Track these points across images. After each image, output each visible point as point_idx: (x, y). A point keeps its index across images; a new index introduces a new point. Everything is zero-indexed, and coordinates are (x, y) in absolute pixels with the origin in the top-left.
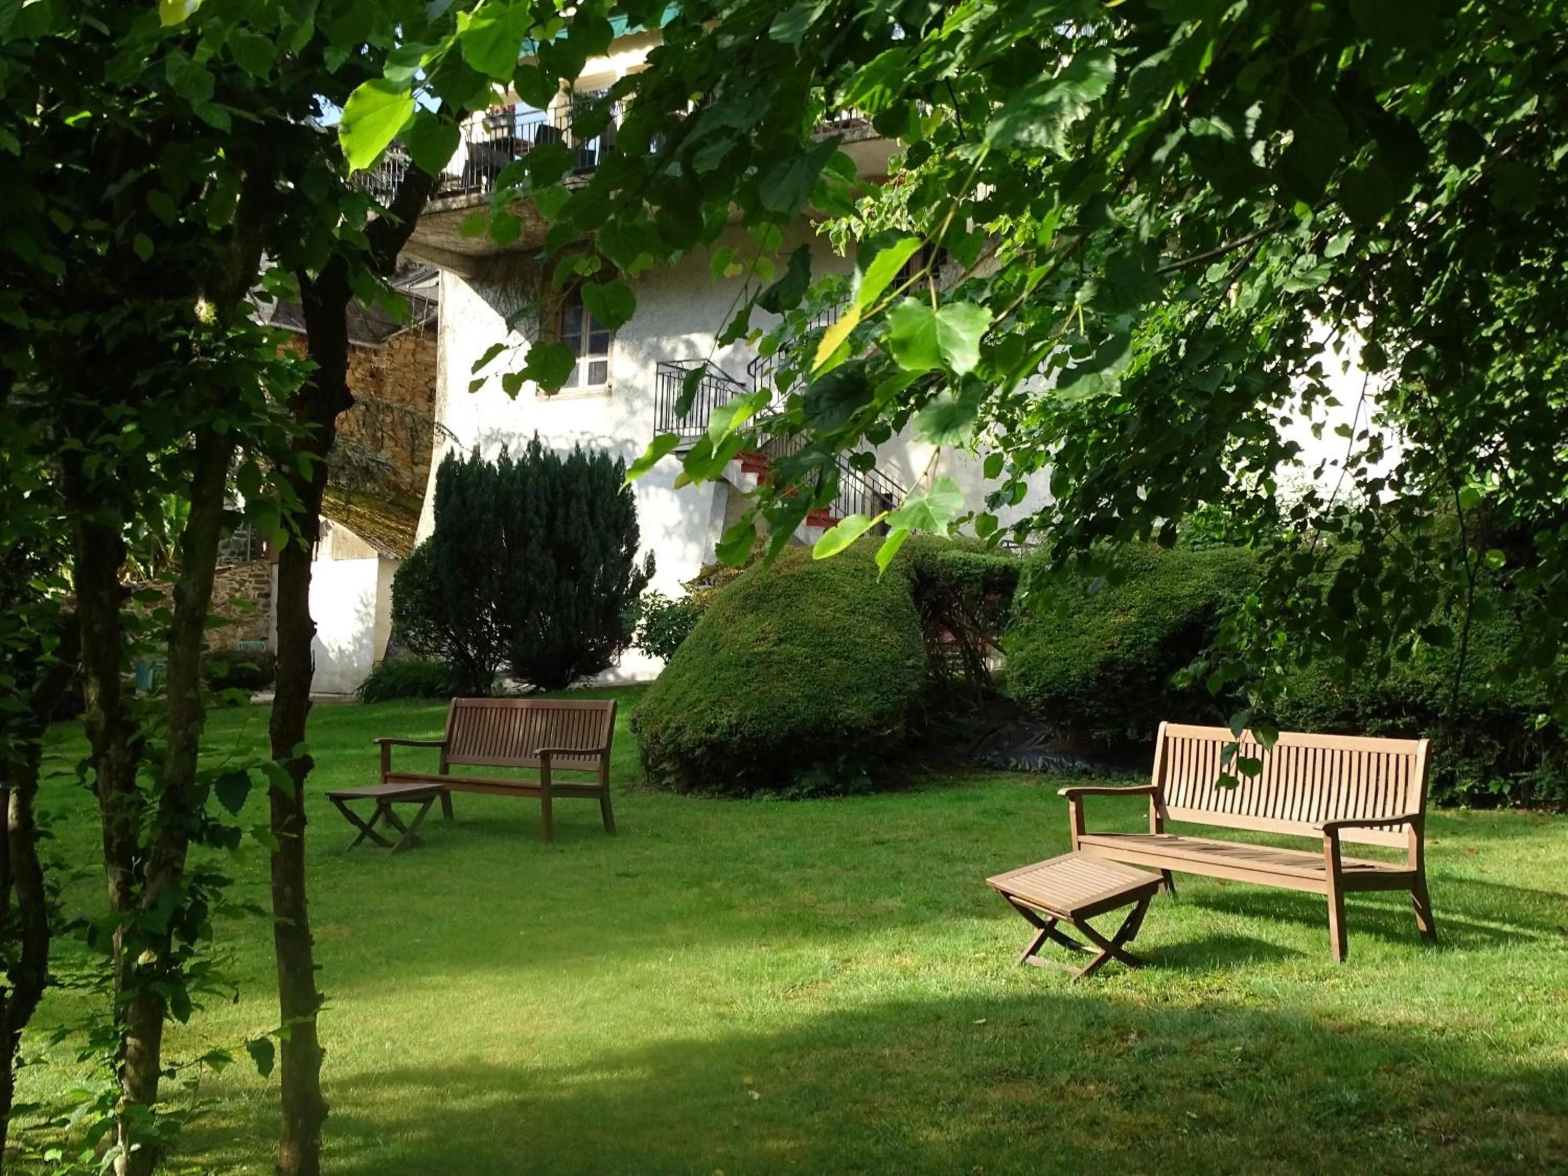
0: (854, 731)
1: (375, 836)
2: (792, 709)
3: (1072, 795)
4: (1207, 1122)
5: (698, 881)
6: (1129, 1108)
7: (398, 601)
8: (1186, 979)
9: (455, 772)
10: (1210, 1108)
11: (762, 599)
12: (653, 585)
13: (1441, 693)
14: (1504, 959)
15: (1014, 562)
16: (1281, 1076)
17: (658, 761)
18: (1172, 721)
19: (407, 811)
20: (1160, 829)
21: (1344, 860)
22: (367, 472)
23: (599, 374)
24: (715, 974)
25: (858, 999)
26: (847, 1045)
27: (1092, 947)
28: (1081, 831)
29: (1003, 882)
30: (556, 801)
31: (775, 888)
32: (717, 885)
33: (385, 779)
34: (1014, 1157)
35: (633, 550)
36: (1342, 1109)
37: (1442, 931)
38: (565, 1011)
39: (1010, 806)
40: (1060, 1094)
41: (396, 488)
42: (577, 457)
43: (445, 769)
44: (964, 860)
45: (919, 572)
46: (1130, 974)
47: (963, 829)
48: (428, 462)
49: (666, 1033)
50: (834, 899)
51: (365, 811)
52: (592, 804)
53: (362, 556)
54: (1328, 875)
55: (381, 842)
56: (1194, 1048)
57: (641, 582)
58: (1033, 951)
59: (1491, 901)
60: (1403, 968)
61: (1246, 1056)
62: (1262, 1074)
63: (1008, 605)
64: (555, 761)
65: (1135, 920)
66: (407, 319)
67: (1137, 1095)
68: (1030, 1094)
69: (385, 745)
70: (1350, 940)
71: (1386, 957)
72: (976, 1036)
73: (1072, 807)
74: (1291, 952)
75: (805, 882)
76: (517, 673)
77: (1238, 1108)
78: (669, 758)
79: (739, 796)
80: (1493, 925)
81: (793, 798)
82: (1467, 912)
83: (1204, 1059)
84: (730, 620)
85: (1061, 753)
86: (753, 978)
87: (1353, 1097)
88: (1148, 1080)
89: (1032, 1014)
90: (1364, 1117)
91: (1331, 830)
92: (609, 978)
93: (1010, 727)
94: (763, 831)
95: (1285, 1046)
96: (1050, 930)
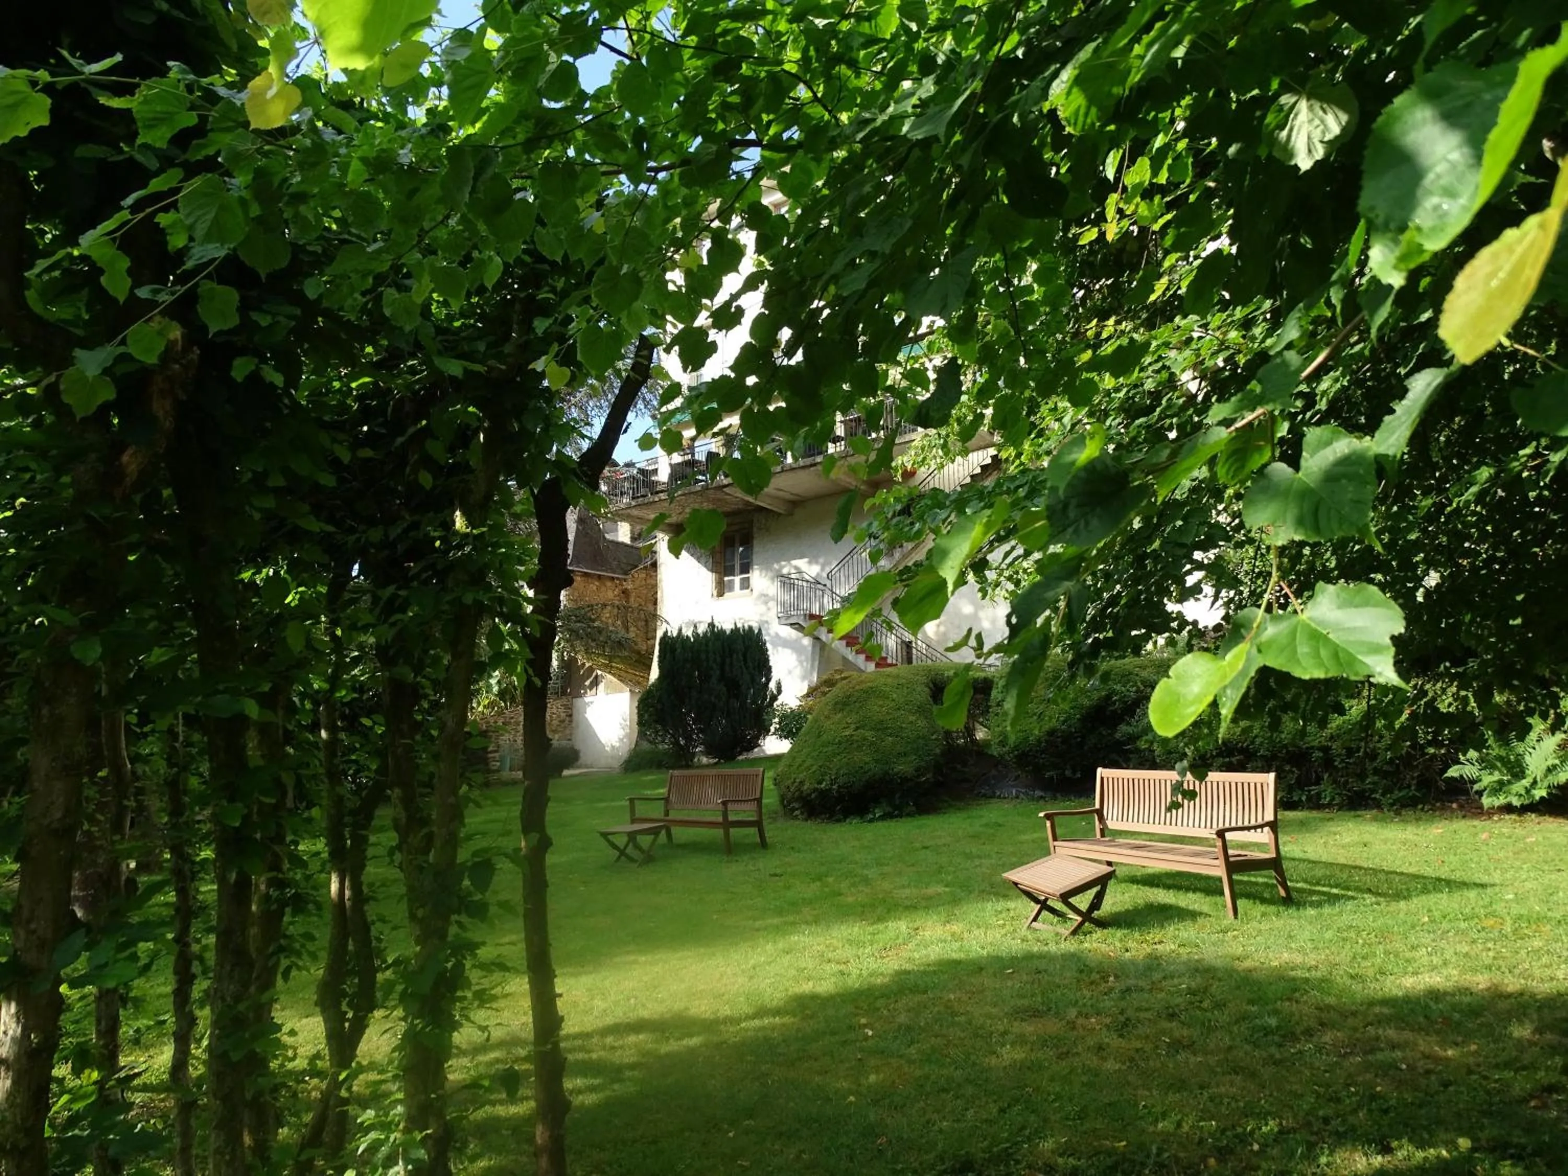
0: (905, 779)
1: (627, 856)
2: (866, 768)
3: (1048, 817)
4: (1177, 1046)
5: (819, 878)
6: (1121, 1036)
7: (640, 715)
8: (1137, 935)
9: (673, 815)
10: (1177, 1034)
11: (845, 704)
12: (781, 699)
13: (1258, 741)
14: (1340, 913)
15: (989, 675)
16: (1219, 1005)
17: (789, 803)
18: (1105, 767)
19: (645, 841)
20: (1103, 835)
21: (1231, 852)
22: (620, 644)
23: (745, 584)
24: (835, 941)
25: (928, 956)
26: (925, 992)
27: (1072, 915)
28: (1055, 839)
29: (1013, 875)
30: (733, 831)
31: (866, 881)
32: (830, 880)
33: (634, 821)
34: (1052, 1079)
35: (769, 680)
36: (1267, 1031)
37: (1294, 895)
38: (743, 971)
39: (1000, 821)
40: (1072, 1026)
41: (639, 653)
42: (736, 631)
43: (667, 814)
44: (979, 857)
45: (935, 684)
46: (1099, 934)
47: (975, 836)
48: (654, 638)
49: (807, 987)
50: (903, 887)
51: (621, 841)
52: (753, 831)
53: (621, 691)
54: (1221, 862)
55: (631, 860)
56: (1154, 987)
57: (774, 698)
58: (1035, 919)
59: (1319, 872)
60: (1278, 923)
61: (1191, 992)
62: (1205, 1005)
63: (988, 700)
64: (729, 806)
65: (1099, 897)
66: (640, 561)
67: (1125, 1025)
68: (1052, 1026)
69: (632, 801)
70: (1239, 902)
71: (1264, 915)
72: (1009, 983)
73: (1048, 824)
74: (1200, 914)
75: (884, 876)
76: (707, 753)
77: (1195, 1033)
78: (796, 800)
79: (838, 821)
80: (1325, 889)
81: (871, 821)
82: (1305, 881)
83: (1161, 995)
84: (828, 717)
85: (1026, 787)
86: (860, 944)
87: (1273, 1022)
88: (1130, 1013)
89: (1042, 965)
90: (1284, 1036)
91: (1221, 834)
92: (769, 947)
93: (994, 772)
94: (856, 843)
95: (1216, 984)
96: (1044, 905)
